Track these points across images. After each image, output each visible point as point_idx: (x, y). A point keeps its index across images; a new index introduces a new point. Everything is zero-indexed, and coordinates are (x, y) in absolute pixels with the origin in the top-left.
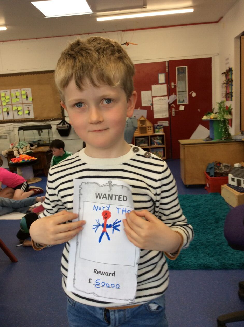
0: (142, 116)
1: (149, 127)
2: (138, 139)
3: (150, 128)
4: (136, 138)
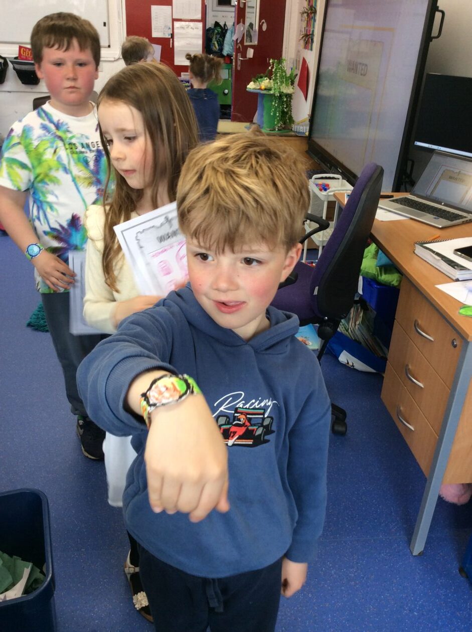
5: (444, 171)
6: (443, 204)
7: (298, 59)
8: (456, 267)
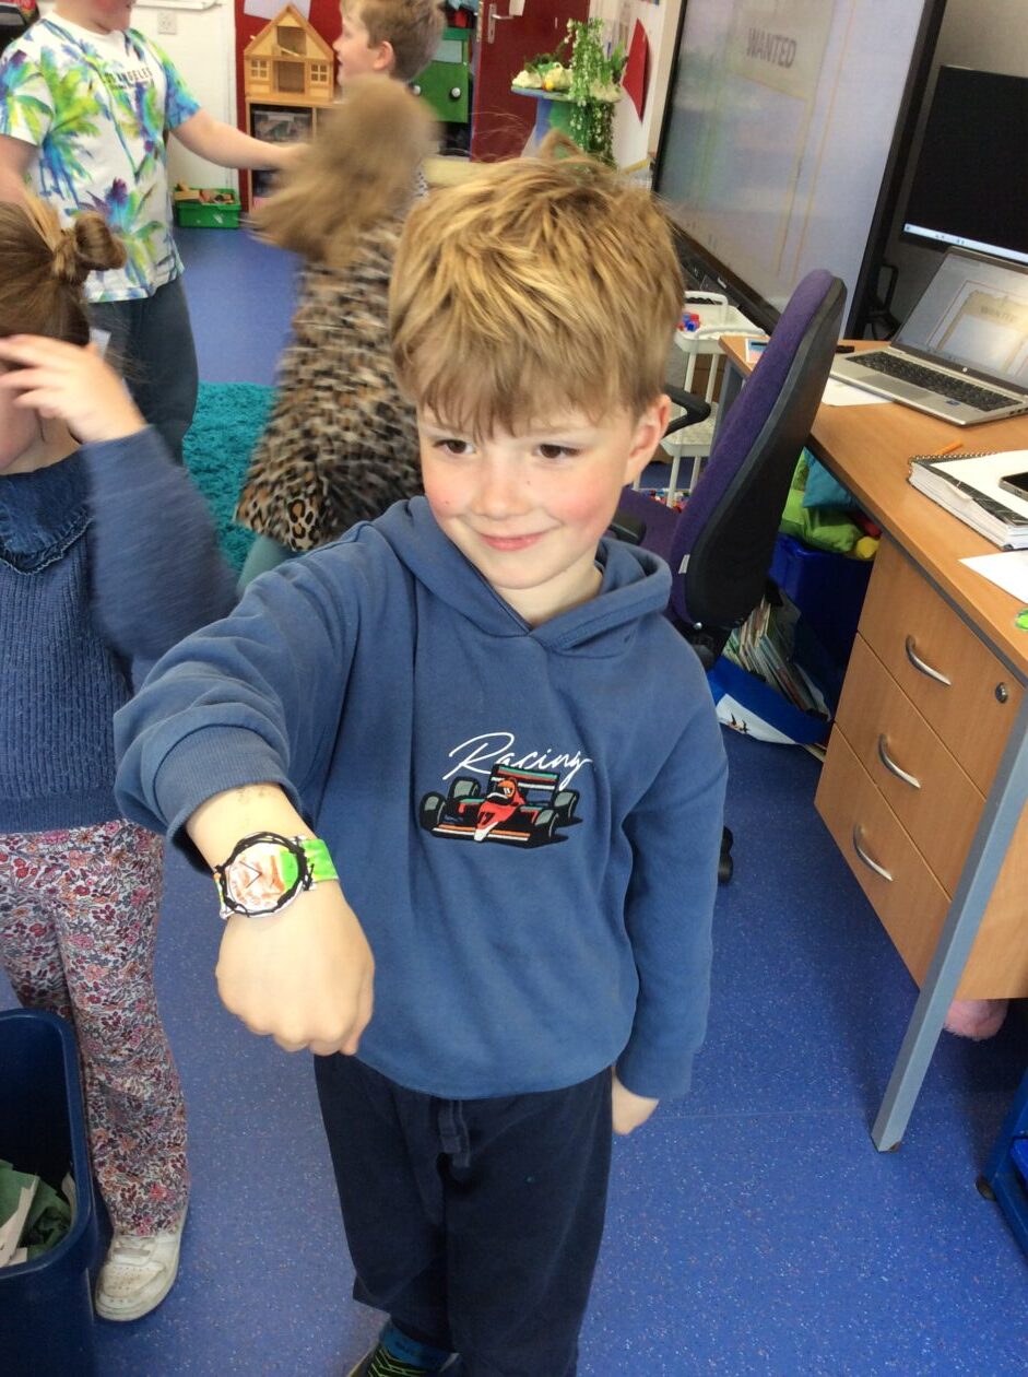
0: (289, 10)
1: (315, 68)
2: (265, 118)
3: (319, 73)
4: (257, 112)
5: (971, 295)
6: (965, 370)
7: (625, 24)
8: (1005, 518)
